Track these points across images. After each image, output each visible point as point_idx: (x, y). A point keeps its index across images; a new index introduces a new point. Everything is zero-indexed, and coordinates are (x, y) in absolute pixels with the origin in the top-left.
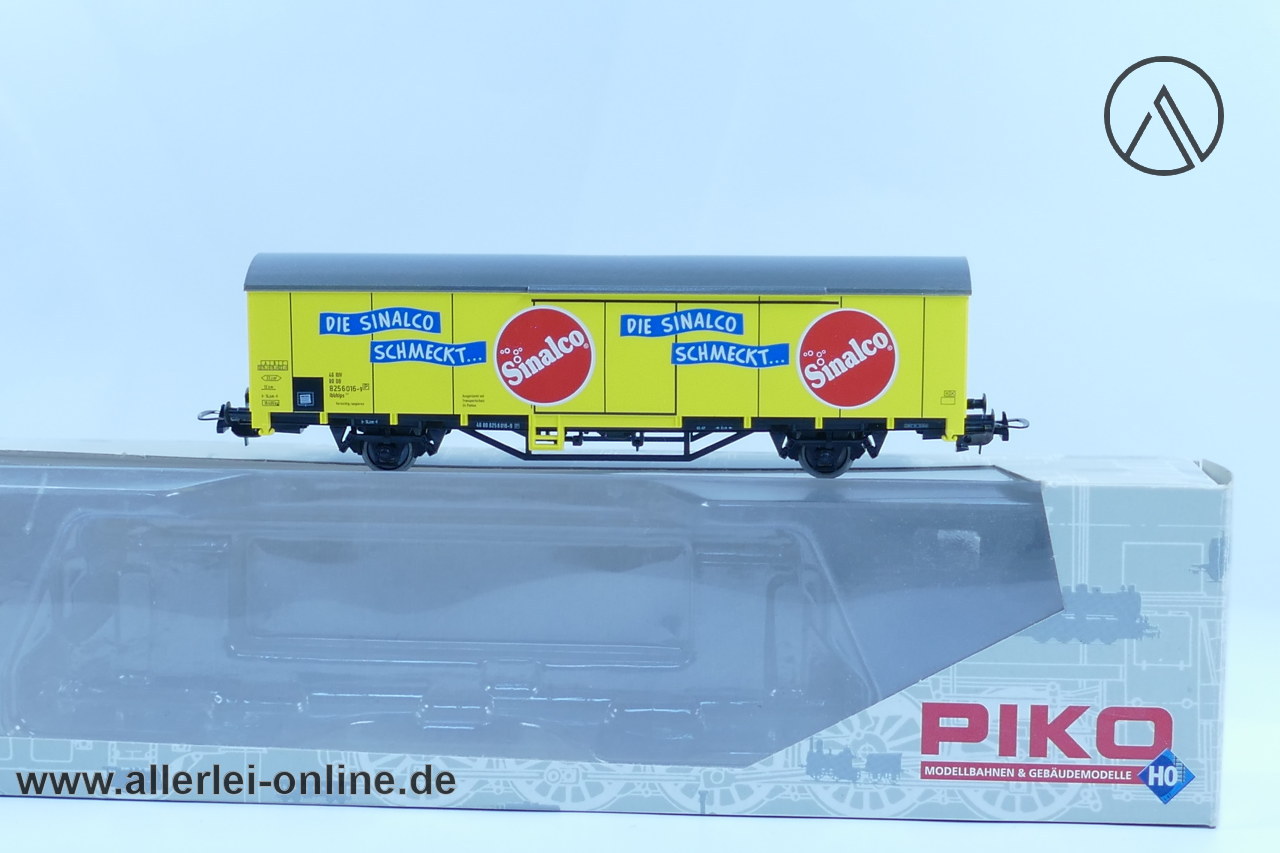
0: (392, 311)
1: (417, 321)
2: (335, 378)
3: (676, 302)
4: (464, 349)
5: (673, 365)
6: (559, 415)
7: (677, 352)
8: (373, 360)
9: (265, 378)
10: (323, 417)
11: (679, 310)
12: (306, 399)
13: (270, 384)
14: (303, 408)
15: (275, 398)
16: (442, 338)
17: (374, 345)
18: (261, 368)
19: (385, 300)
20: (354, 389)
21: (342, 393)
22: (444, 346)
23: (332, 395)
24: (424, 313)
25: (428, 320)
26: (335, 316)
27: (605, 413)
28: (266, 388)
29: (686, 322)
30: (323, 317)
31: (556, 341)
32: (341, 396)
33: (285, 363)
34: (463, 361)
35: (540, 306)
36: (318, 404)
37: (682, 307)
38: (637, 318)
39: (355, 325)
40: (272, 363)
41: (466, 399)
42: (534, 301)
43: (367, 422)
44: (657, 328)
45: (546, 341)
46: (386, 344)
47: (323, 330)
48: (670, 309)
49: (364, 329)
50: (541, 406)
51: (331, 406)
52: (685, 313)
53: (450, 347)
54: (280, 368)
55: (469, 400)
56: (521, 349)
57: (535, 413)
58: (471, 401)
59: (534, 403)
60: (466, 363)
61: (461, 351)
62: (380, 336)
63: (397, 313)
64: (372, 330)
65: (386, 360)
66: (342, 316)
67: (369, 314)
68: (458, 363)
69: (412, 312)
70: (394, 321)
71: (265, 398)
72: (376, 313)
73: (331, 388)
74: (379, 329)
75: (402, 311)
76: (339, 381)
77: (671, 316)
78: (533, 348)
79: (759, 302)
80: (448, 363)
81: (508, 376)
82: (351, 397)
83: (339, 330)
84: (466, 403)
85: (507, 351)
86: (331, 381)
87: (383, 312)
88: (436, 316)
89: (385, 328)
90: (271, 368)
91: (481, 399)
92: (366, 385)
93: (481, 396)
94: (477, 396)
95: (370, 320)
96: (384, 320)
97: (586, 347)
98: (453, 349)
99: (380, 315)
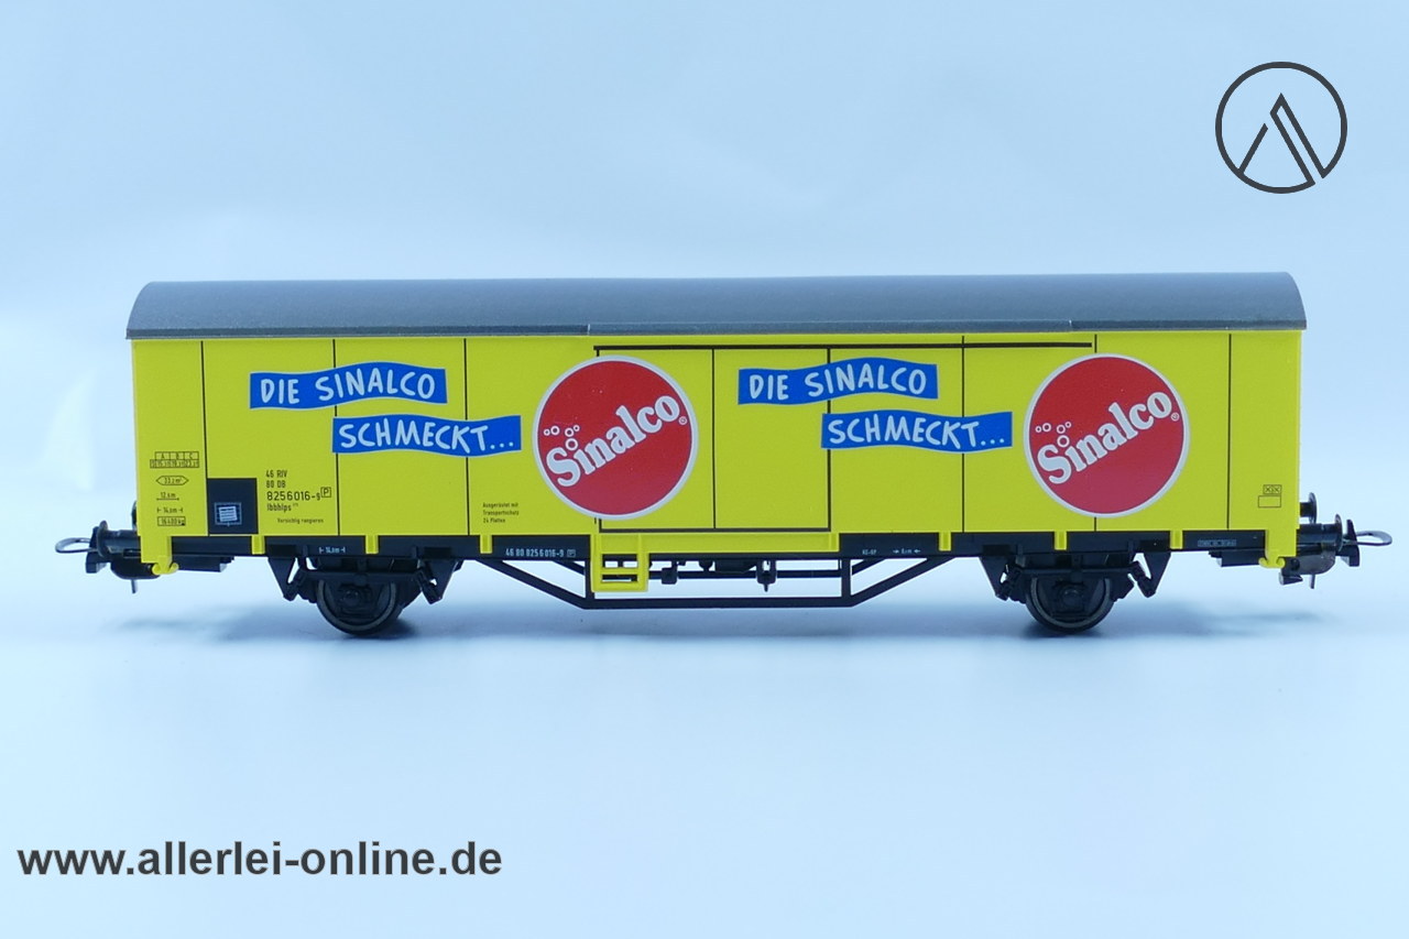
0: (367, 369)
1: (407, 386)
2: (276, 479)
3: (829, 347)
4: (485, 428)
5: (825, 450)
6: (640, 534)
7: (831, 428)
8: (337, 448)
9: (162, 481)
10: (257, 543)
11: (832, 361)
12: (229, 514)
13: (170, 490)
14: (224, 528)
15: (179, 514)
16: (450, 410)
17: (338, 423)
18: (155, 464)
19: (355, 351)
20: (306, 496)
21: (287, 502)
22: (452, 424)
23: (270, 507)
24: (420, 371)
25: (426, 383)
26: (275, 378)
27: (714, 530)
28: (164, 497)
29: (845, 378)
30: (256, 379)
31: (634, 416)
32: (286, 508)
33: (195, 456)
34: (483, 448)
35: (606, 357)
36: (249, 521)
37: (837, 355)
38: (765, 373)
39: (308, 392)
40: (173, 456)
41: (489, 509)
42: (598, 348)
43: (328, 551)
44: (797, 390)
45: (618, 413)
46: (358, 423)
47: (256, 401)
48: (819, 358)
49: (322, 398)
50: (611, 520)
51: (270, 524)
52: (843, 365)
53: (462, 425)
54: (186, 464)
55: (494, 511)
56: (577, 428)
57: (601, 531)
58: (497, 513)
59: (599, 515)
60: (488, 451)
61: (479, 431)
62: (349, 410)
63: (376, 372)
64: (336, 400)
65: (359, 448)
66: (287, 378)
67: (330, 374)
68: (476, 451)
69: (400, 370)
70: (372, 385)
71: (162, 513)
72: (342, 372)
73: (269, 496)
74: (347, 398)
75: (384, 368)
76: (283, 484)
77: (820, 369)
78: (597, 425)
79: (963, 346)
80: (459, 451)
81: (556, 471)
82: (303, 509)
83: (281, 401)
84: (489, 517)
85: (554, 431)
86: (270, 484)
87: (353, 369)
88: (439, 375)
89: (356, 396)
90: (173, 463)
91: (512, 509)
92: (326, 490)
93: (513, 505)
94: (507, 505)
95: (331, 383)
96: (355, 383)
97: (682, 421)
98: (467, 429)
99: (349, 375)
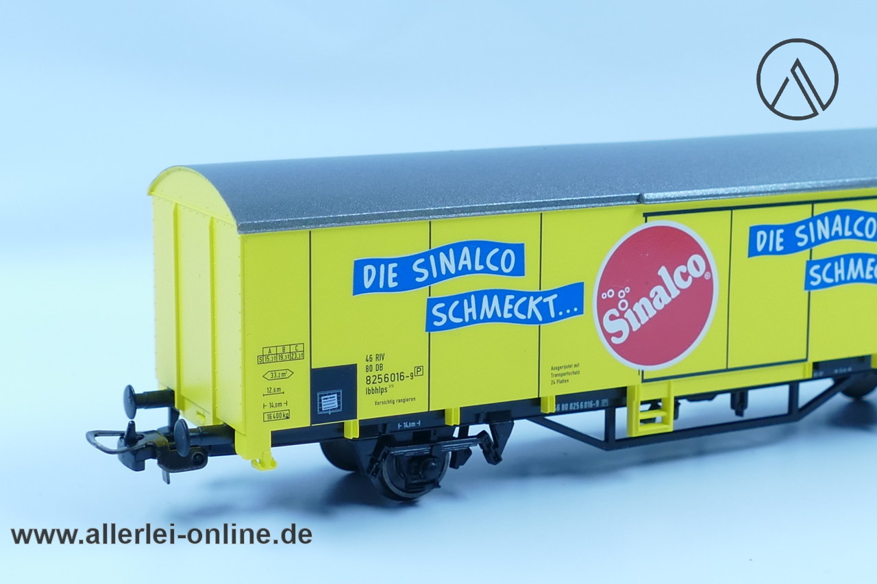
0: (458, 248)
1: (492, 262)
2: (374, 363)
3: (813, 202)
4: (555, 296)
5: (807, 292)
6: (672, 380)
7: (812, 273)
8: (432, 327)
9: (269, 376)
10: (352, 427)
11: (815, 214)
12: (330, 402)
13: (275, 384)
14: (326, 417)
15: (284, 407)
16: (525, 283)
17: (431, 303)
18: (262, 359)
19: (450, 231)
20: (401, 376)
21: (383, 385)
22: (528, 294)
23: (369, 391)
24: (503, 247)
25: (508, 257)
26: (376, 263)
27: (727, 370)
28: (270, 392)
29: (823, 229)
30: (359, 265)
31: (671, 274)
32: (382, 391)
33: (300, 348)
34: (553, 315)
35: (654, 222)
36: (349, 407)
37: (820, 209)
38: (768, 228)
39: (406, 275)
40: (280, 350)
41: (556, 372)
42: (646, 215)
44: (791, 246)
45: (660, 273)
46: (448, 301)
47: (359, 288)
48: (803, 213)
49: (418, 280)
50: (652, 371)
51: (367, 408)
52: (821, 217)
53: (536, 295)
54: (292, 357)
55: (561, 373)
56: (628, 289)
57: (644, 381)
58: (564, 374)
59: (641, 367)
60: (558, 318)
61: (550, 300)
62: (442, 289)
63: (466, 250)
64: (431, 281)
65: (450, 325)
66: (387, 262)
67: (425, 255)
68: (547, 319)
69: (486, 246)
70: (462, 263)
71: (268, 409)
72: (436, 253)
73: (368, 380)
74: (441, 278)
75: (472, 245)
76: (380, 367)
77: (806, 222)
78: (642, 287)
80: (534, 320)
81: (610, 330)
82: (397, 390)
83: (381, 286)
84: (555, 379)
85: (610, 294)
86: (368, 368)
87: (445, 249)
88: (519, 249)
89: (449, 275)
90: (279, 357)
91: (573, 369)
92: (419, 368)
93: (575, 366)
94: (570, 366)
95: (426, 265)
96: (447, 263)
97: (707, 277)
98: (540, 298)
99: (442, 256)
